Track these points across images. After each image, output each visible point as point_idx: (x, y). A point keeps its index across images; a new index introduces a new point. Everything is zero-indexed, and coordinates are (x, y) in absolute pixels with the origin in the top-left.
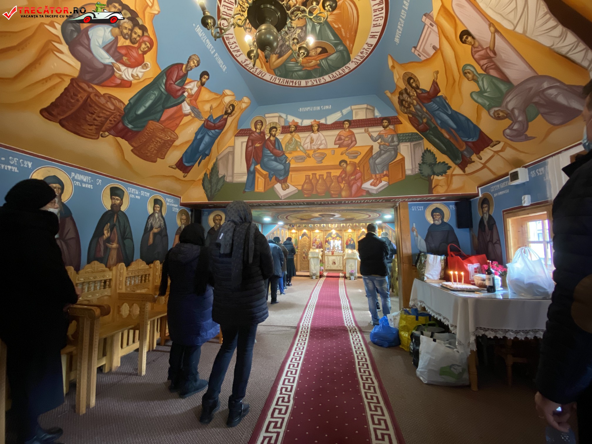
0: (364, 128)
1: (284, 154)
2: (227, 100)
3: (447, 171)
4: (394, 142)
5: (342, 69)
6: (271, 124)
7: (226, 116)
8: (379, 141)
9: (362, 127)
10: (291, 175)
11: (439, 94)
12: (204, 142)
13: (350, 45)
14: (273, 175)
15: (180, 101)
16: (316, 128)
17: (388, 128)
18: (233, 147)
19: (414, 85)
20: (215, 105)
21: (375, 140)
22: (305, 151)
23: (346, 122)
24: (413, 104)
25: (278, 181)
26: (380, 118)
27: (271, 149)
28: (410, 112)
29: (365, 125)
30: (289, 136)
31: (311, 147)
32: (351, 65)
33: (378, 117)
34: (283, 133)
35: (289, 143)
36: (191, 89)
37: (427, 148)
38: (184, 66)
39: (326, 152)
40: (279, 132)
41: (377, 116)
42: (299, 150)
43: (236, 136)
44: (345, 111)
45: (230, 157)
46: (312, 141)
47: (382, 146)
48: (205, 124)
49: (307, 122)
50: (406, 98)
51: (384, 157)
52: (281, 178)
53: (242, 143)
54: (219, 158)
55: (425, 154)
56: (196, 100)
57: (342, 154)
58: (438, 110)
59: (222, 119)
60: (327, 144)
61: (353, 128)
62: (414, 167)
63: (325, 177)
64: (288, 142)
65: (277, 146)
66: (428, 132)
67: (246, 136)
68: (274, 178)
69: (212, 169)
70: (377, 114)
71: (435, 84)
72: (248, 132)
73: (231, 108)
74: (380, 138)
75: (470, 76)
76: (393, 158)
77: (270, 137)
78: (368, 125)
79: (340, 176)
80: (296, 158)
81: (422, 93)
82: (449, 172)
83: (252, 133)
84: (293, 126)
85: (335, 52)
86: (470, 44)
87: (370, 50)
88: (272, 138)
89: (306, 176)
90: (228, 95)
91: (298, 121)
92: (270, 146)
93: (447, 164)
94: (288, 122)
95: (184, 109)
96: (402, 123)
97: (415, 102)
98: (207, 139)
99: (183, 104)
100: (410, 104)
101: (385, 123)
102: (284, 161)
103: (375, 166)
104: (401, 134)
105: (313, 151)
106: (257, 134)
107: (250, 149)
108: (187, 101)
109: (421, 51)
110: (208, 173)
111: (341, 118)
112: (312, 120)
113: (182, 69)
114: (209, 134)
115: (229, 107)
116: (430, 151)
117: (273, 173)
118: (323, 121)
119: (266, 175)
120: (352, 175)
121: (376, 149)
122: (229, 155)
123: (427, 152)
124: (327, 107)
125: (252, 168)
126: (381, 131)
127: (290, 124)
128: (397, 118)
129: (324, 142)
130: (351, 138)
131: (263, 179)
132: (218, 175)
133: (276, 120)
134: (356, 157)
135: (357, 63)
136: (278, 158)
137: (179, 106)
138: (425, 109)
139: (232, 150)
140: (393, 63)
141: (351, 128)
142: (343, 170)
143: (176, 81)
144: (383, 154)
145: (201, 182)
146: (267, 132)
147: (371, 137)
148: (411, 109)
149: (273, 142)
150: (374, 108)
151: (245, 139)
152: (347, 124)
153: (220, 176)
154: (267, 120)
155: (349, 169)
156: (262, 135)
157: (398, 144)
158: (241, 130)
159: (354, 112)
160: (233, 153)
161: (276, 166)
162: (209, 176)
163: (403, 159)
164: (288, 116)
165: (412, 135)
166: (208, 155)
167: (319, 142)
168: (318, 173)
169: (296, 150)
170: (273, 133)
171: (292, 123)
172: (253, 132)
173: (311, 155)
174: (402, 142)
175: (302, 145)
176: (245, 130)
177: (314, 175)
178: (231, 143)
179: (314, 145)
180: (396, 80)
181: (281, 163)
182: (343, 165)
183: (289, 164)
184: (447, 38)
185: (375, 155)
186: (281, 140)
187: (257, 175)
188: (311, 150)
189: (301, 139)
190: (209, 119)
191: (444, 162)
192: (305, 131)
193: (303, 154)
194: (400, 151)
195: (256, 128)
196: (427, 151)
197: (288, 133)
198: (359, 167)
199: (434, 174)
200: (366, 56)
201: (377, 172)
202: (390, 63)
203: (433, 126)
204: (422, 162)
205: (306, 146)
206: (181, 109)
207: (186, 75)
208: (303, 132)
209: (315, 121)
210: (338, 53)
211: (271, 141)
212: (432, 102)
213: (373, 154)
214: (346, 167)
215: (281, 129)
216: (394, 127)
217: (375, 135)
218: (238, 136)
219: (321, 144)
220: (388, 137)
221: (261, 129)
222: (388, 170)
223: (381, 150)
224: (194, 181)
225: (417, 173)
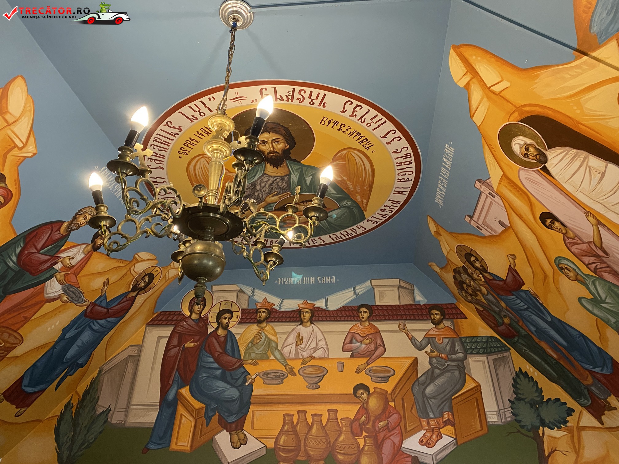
0: (397, 322)
1: (241, 366)
2: (140, 268)
3: (568, 419)
4: (456, 353)
5: (351, 228)
6: (223, 304)
7: (134, 294)
8: (428, 349)
9: (394, 320)
10: (253, 412)
11: (523, 288)
12: (79, 342)
13: (362, 201)
14: (214, 410)
15: (42, 279)
16: (307, 316)
17: (442, 326)
18: (140, 347)
19: (477, 265)
20: (113, 278)
21: (420, 348)
22: (284, 360)
23: (364, 309)
24: (480, 291)
25: (225, 425)
26: (424, 305)
27: (216, 355)
28: (478, 303)
29: (399, 317)
30: (254, 328)
31: (297, 353)
32: (368, 225)
33: (422, 304)
34: (245, 323)
35: (253, 343)
36: (71, 258)
37: (520, 369)
38: (65, 225)
39: (326, 366)
40: (237, 320)
41: (419, 301)
42: (272, 357)
43: (148, 324)
44: (361, 289)
45: (130, 366)
46: (299, 341)
47: (434, 360)
48: (89, 310)
49: (290, 305)
50: (467, 281)
51: (440, 381)
52: (231, 419)
53: (159, 338)
54: (106, 368)
55: (518, 380)
56: (76, 274)
57: (358, 371)
58: (526, 309)
59: (125, 299)
60: (328, 349)
61: (377, 320)
62: (501, 407)
63: (324, 421)
64: (252, 341)
65: (229, 347)
66: (516, 339)
67: (171, 325)
68: (216, 418)
69: (87, 392)
70: (420, 298)
71: (512, 270)
72: (175, 318)
73: (147, 279)
74: (429, 343)
75: (571, 274)
76: (458, 386)
77: (217, 329)
78: (404, 318)
79: (356, 419)
80: (265, 374)
81: (494, 279)
82: (572, 421)
83: (181, 320)
84: (264, 310)
85: (339, 208)
86: (560, 231)
87: (397, 208)
88: (220, 332)
89: (285, 415)
90: (144, 260)
91: (275, 301)
92: (215, 348)
93: (565, 404)
94: (256, 302)
95: (49, 290)
96: (466, 318)
97: (484, 290)
98: (86, 336)
99: (48, 283)
100: (475, 290)
101: (436, 315)
102: (240, 382)
103: (425, 400)
104: (467, 337)
105: (301, 361)
106: (192, 323)
107: (173, 352)
108: (58, 277)
109: (480, 222)
110: (75, 402)
111: (353, 300)
112: (301, 302)
113: (59, 229)
114: (94, 327)
115: (143, 278)
116: (526, 375)
117: (214, 406)
118: (320, 304)
119: (198, 411)
120: (379, 418)
121: (424, 366)
122: (127, 363)
123: (521, 376)
124: (328, 279)
125: (171, 396)
126: (430, 330)
127: (259, 306)
128: (457, 308)
129: (322, 343)
130: (374, 340)
131: (191, 419)
132: (94, 409)
133: (232, 297)
134: (386, 379)
135: (377, 222)
136: (228, 373)
137: (39, 287)
138: (503, 304)
139: (135, 353)
140: (437, 227)
141: (373, 320)
142: (362, 407)
143: (42, 249)
144: (439, 376)
145: (55, 422)
146: (212, 318)
147: (412, 340)
148: (478, 298)
149: (222, 339)
150: (412, 285)
151: (167, 331)
152: (365, 312)
153: (99, 410)
154: (215, 295)
155: (373, 403)
156: (201, 324)
157: (465, 358)
158: (160, 314)
159: (377, 290)
160: (136, 359)
161: (224, 391)
162: (74, 410)
163: (478, 388)
164: (255, 290)
165: (487, 342)
166: (82, 366)
167: (313, 345)
168: (311, 409)
169: (268, 358)
170: (225, 321)
171: (262, 304)
172: (185, 318)
173: (296, 371)
174: (472, 353)
175: (279, 348)
176: (170, 313)
177: (302, 415)
178: (136, 339)
179: (303, 350)
180: (445, 253)
181: (233, 386)
182: (362, 394)
183: (251, 386)
184: (520, 217)
185: (423, 378)
186: (237, 337)
187: (181, 410)
188: (296, 358)
189: (278, 336)
190: (98, 302)
191: (557, 400)
192: (286, 321)
193: (280, 367)
194: (470, 372)
195: (191, 311)
196: (521, 374)
197: (254, 323)
198: (394, 401)
199: (543, 424)
200: (390, 214)
201: (432, 416)
202: (433, 228)
203: (523, 332)
204: (514, 396)
205: (286, 351)
206: (42, 291)
207: (65, 238)
208: (282, 322)
209: (306, 303)
210: (344, 210)
211: (217, 337)
212: (514, 297)
213: (419, 375)
214: (368, 399)
215: (239, 314)
216: (453, 324)
217: (419, 337)
218: (153, 325)
219: (316, 349)
220: (444, 342)
221: (201, 313)
222: (451, 410)
223: (433, 367)
224: (40, 421)
225: (509, 419)
